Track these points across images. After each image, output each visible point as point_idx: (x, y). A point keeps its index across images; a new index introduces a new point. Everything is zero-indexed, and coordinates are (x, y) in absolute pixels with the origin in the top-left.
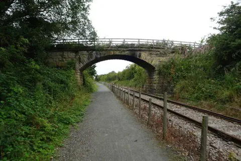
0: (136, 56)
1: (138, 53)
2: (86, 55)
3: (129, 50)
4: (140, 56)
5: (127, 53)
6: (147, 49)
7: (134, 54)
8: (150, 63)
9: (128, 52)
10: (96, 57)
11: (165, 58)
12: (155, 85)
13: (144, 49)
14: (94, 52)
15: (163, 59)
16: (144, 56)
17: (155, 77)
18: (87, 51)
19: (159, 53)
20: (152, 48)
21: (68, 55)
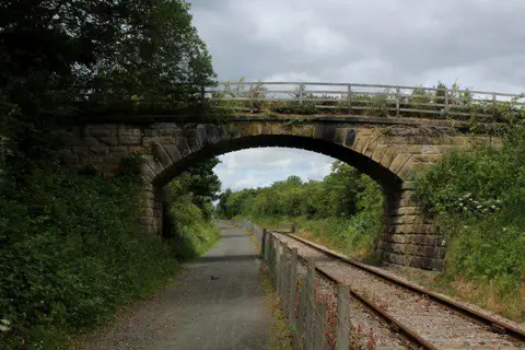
0: (340, 140)
1: (344, 131)
2: (174, 136)
3: (316, 121)
4: (351, 140)
5: (307, 130)
6: (374, 119)
7: (333, 133)
8: (384, 162)
9: (311, 126)
10: (206, 144)
11: (436, 148)
12: (402, 239)
13: (365, 117)
14: (200, 126)
15: (432, 152)
16: (366, 141)
17: (401, 211)
18: (179, 123)
19: (414, 131)
20: (393, 113)
21: (117, 136)
